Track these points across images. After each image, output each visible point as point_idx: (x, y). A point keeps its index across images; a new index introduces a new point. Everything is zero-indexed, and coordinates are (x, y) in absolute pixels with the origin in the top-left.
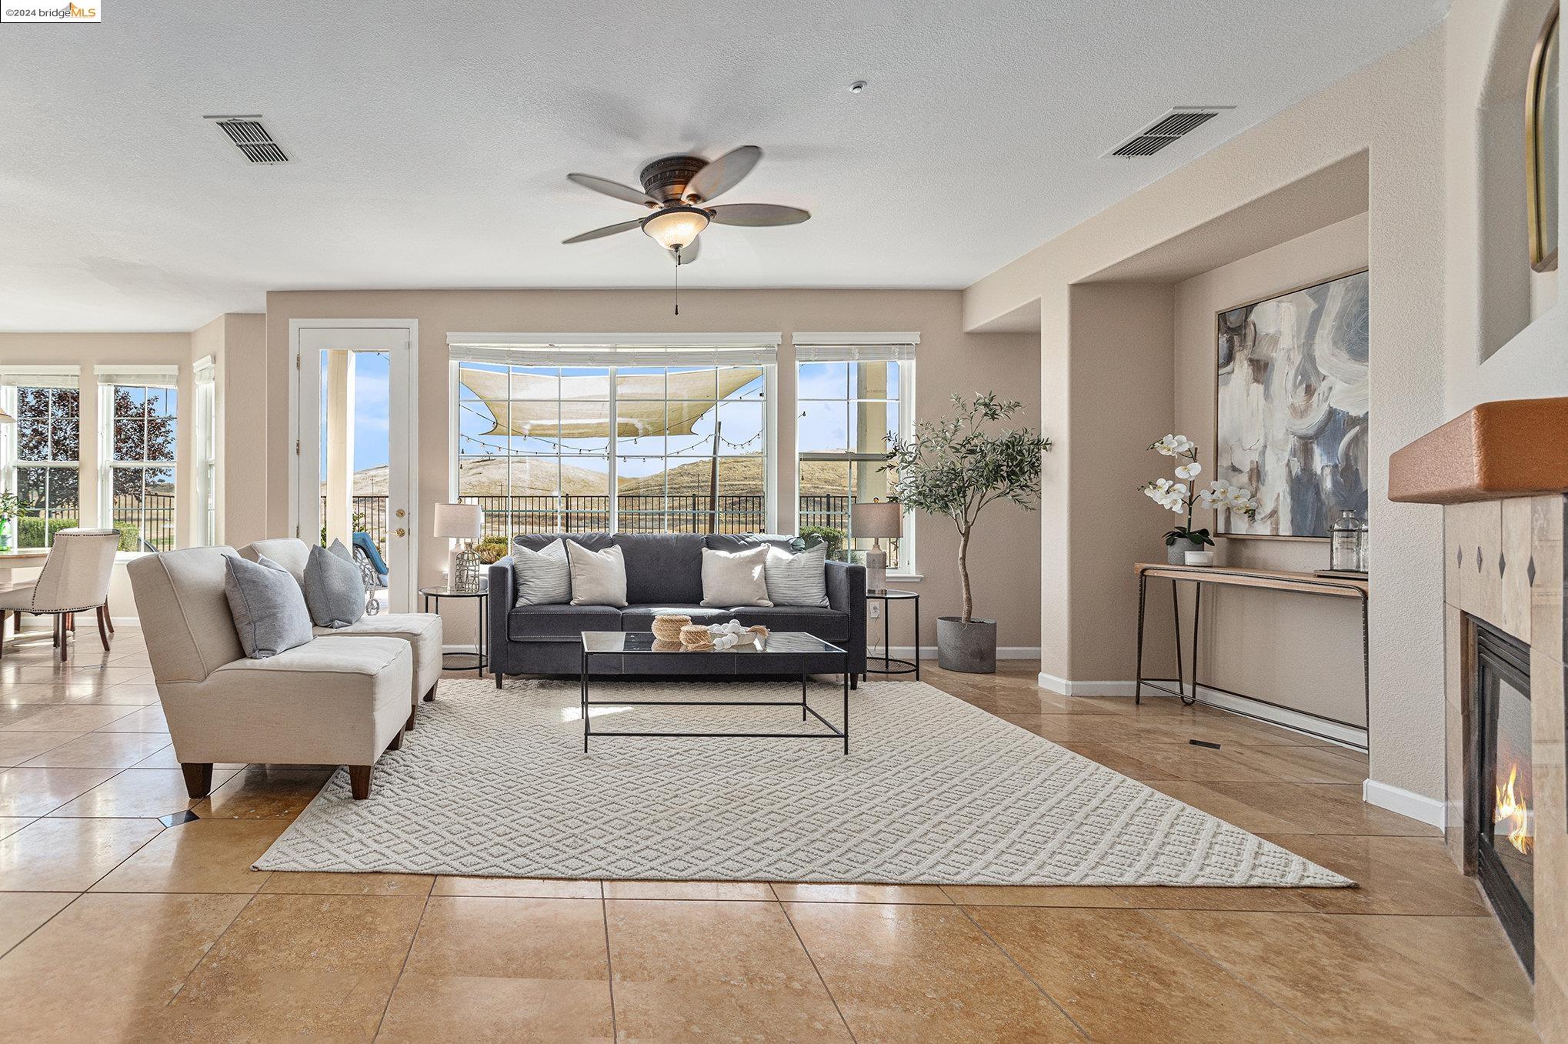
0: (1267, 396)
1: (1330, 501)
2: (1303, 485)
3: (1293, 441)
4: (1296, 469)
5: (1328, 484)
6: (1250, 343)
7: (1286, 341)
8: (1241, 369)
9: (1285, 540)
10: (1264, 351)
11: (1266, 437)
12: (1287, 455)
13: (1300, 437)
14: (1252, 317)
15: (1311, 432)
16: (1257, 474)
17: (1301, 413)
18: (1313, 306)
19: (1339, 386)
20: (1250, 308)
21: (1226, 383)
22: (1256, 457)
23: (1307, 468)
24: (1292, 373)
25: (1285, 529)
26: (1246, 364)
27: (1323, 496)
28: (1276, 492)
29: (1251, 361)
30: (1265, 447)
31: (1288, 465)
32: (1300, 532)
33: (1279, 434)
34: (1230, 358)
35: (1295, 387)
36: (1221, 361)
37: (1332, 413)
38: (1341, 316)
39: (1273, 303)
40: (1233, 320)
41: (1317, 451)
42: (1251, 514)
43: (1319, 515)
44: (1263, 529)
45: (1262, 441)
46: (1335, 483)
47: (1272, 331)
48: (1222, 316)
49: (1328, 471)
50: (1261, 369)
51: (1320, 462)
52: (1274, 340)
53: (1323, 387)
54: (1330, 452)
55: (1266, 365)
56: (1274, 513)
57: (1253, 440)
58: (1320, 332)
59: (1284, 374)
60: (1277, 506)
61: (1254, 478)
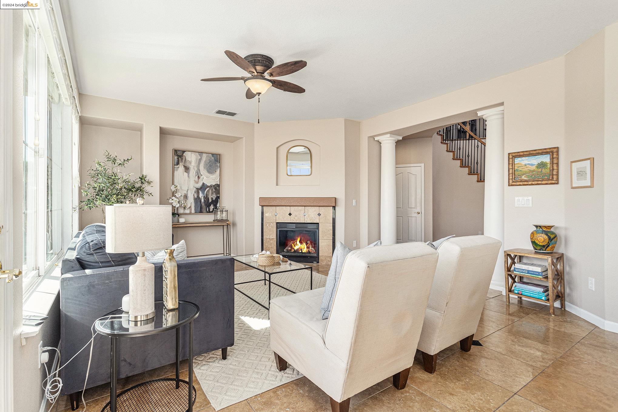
0: (188, 176)
1: (203, 204)
2: (197, 200)
3: (195, 189)
4: (196, 196)
5: (203, 200)
6: (184, 161)
7: (193, 164)
8: (181, 168)
9: (193, 214)
10: (187, 165)
11: (188, 188)
12: (193, 193)
13: (197, 189)
14: (184, 154)
15: (199, 188)
16: (186, 197)
17: (197, 183)
18: (199, 157)
19: (205, 178)
20: (184, 152)
21: (177, 170)
22: (185, 192)
23: (198, 196)
24: (195, 172)
25: (193, 211)
26: (183, 166)
27: (202, 203)
28: (191, 202)
29: (184, 166)
30: (188, 190)
31: (194, 195)
32: (196, 212)
33: (191, 187)
34: (178, 164)
35: (195, 176)
36: (175, 164)
37: (203, 184)
38: (205, 162)
39: (190, 153)
40: (179, 153)
41: (200, 192)
42: (185, 208)
43: (201, 208)
44: (187, 211)
45: (187, 188)
46: (204, 200)
47: (190, 160)
48: (176, 151)
49: (203, 197)
50: (187, 169)
51: (201, 195)
52: (190, 163)
53: (202, 177)
54: (203, 193)
55: (188, 168)
56: (190, 207)
57: (185, 188)
58: (201, 164)
59: (193, 172)
60: (191, 205)
61: (185, 198)
